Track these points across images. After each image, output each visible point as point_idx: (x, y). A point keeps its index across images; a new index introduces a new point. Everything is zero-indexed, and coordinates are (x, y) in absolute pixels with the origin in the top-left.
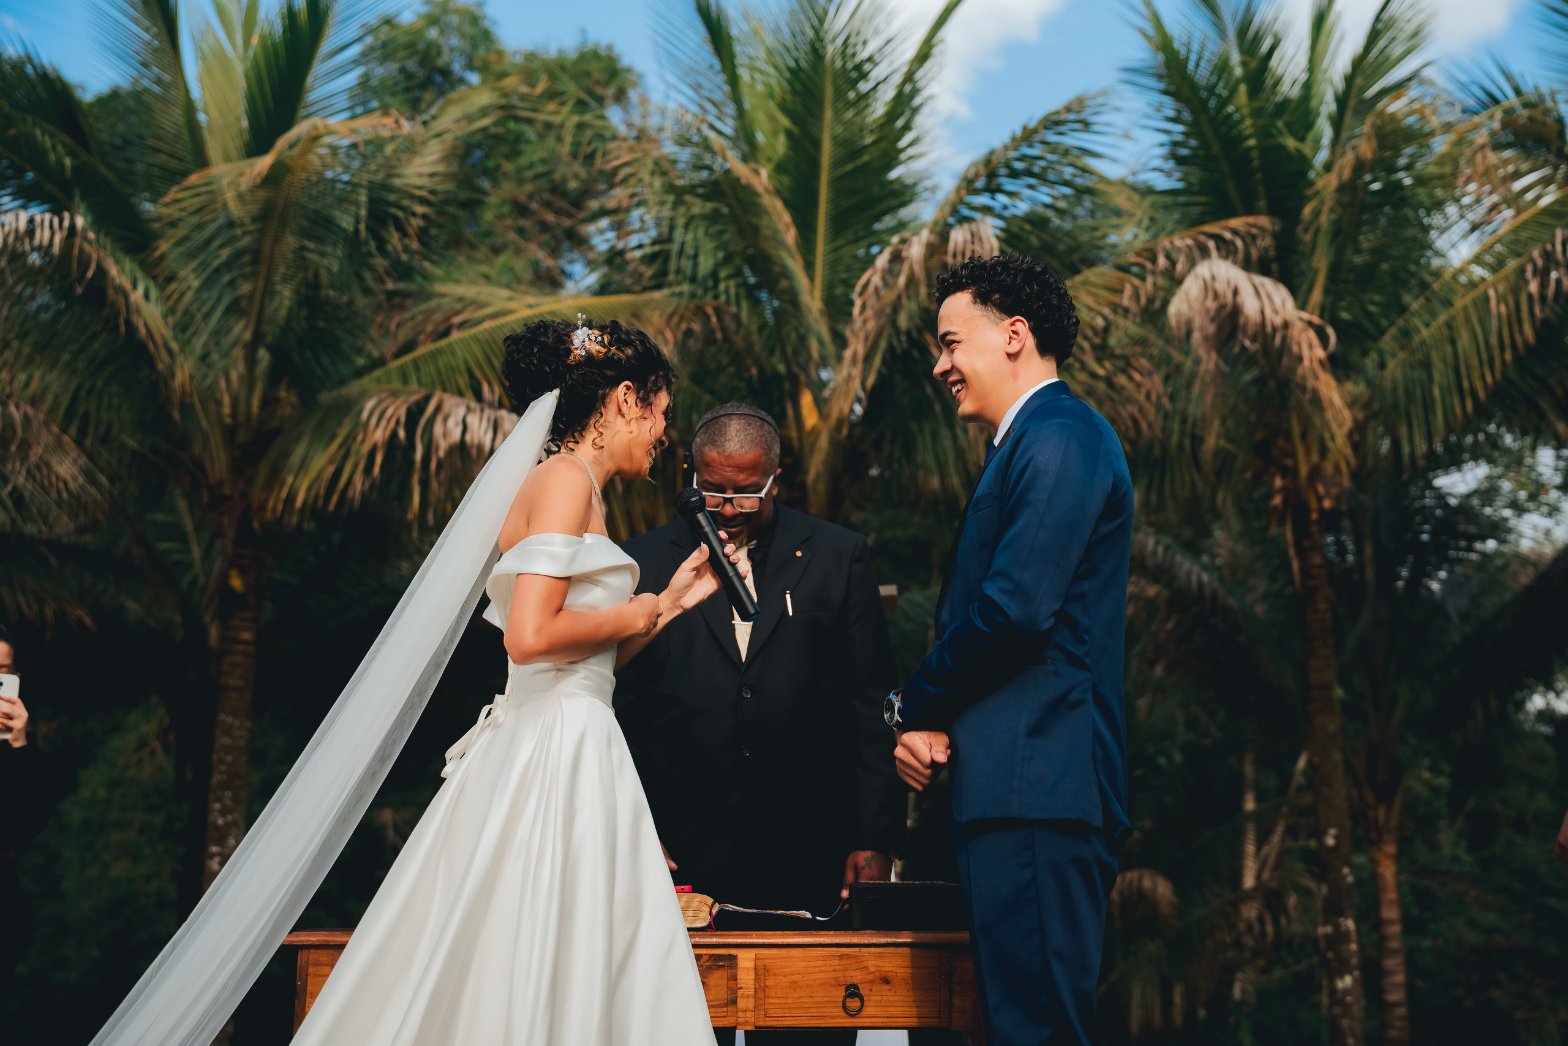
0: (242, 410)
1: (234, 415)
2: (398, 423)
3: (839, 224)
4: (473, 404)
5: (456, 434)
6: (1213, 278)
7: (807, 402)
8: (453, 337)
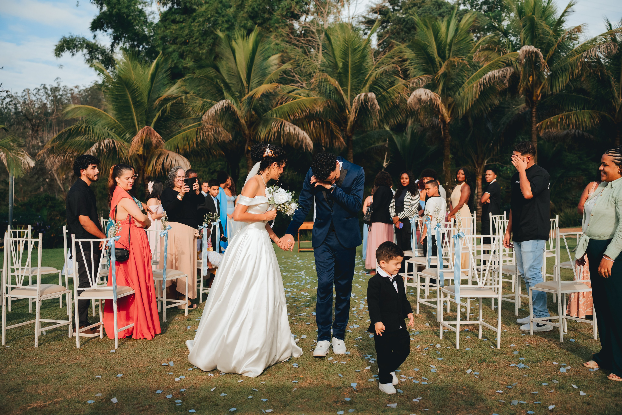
2: (278, 128)
3: (353, 75)
4: (291, 124)
5: (288, 131)
6: (416, 95)
7: (347, 111)
8: (284, 104)
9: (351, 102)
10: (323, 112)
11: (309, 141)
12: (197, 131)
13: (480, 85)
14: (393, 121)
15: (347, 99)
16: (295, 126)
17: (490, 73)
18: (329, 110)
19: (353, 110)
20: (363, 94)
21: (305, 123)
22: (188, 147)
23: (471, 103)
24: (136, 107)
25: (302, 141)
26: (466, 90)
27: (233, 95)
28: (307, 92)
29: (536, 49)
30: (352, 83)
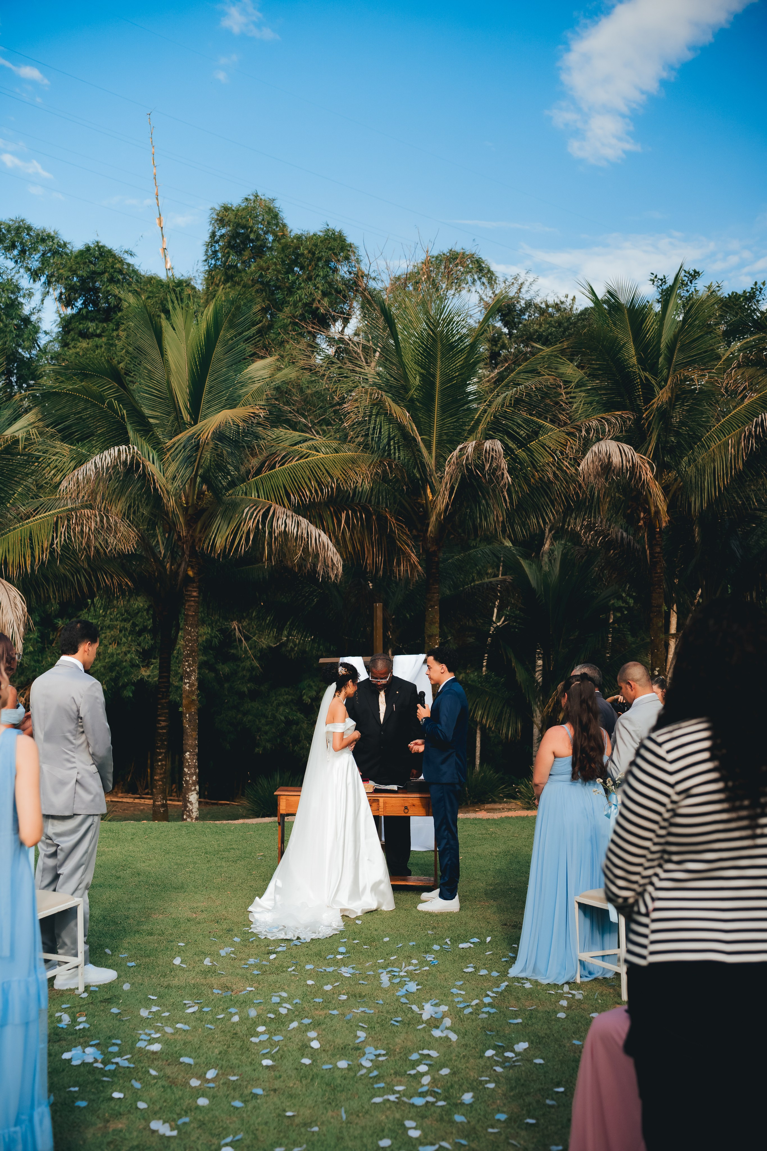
0: (190, 501)
1: (187, 503)
2: (258, 520)
3: (444, 409)
4: (289, 513)
5: (282, 528)
6: (600, 452)
7: (429, 491)
8: (277, 469)
9: (440, 466)
10: (372, 489)
11: (333, 555)
12: (56, 523)
13: (748, 438)
14: (535, 521)
15: (430, 460)
16: (301, 518)
20: (471, 445)
21: (326, 515)
22: (28, 562)
23: (724, 482)
25: (317, 556)
27: (157, 445)
28: (335, 444)
30: (441, 427)
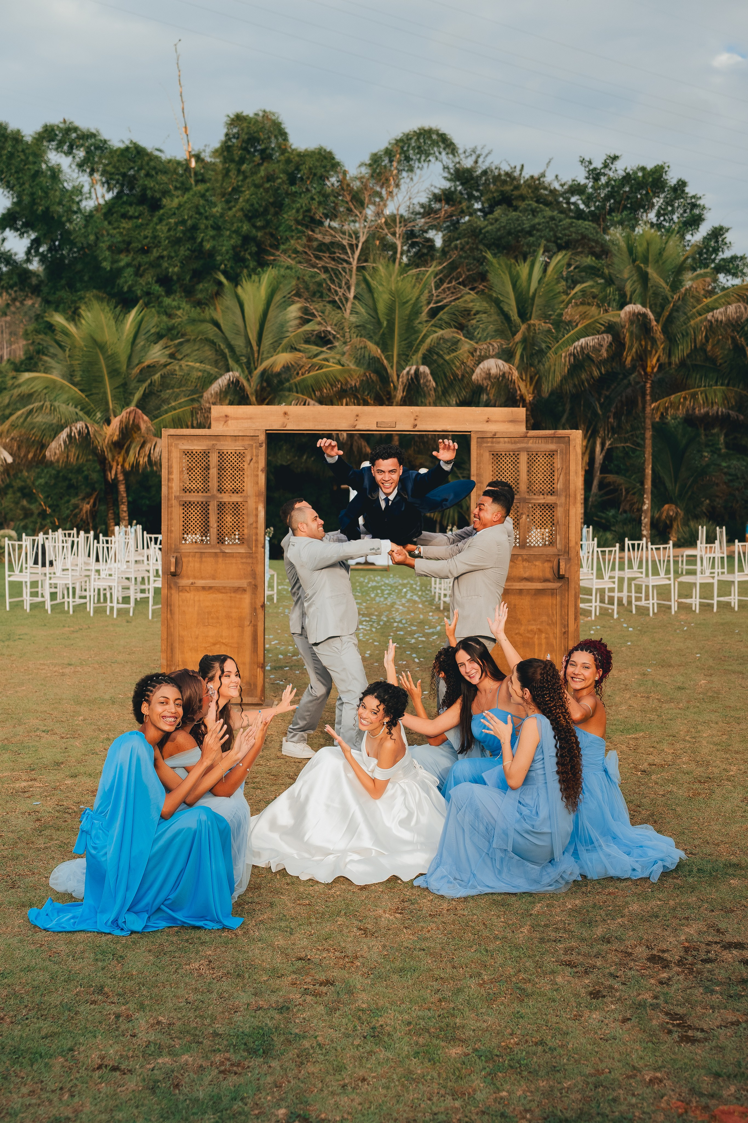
3: (400, 336)
4: (316, 404)
6: (485, 367)
7: (392, 385)
8: (306, 375)
9: (398, 377)
10: (360, 387)
12: (192, 411)
13: (570, 355)
14: (454, 399)
15: (393, 372)
17: (583, 341)
18: (367, 384)
19: (400, 388)
20: (414, 368)
21: (335, 400)
23: (558, 379)
24: (110, 378)
26: (552, 361)
27: (238, 361)
28: (338, 357)
29: (644, 310)
30: (399, 346)
